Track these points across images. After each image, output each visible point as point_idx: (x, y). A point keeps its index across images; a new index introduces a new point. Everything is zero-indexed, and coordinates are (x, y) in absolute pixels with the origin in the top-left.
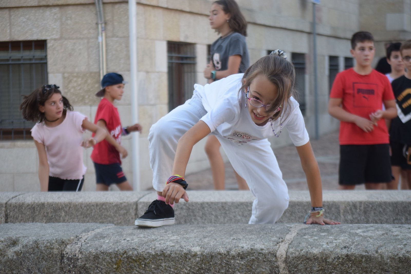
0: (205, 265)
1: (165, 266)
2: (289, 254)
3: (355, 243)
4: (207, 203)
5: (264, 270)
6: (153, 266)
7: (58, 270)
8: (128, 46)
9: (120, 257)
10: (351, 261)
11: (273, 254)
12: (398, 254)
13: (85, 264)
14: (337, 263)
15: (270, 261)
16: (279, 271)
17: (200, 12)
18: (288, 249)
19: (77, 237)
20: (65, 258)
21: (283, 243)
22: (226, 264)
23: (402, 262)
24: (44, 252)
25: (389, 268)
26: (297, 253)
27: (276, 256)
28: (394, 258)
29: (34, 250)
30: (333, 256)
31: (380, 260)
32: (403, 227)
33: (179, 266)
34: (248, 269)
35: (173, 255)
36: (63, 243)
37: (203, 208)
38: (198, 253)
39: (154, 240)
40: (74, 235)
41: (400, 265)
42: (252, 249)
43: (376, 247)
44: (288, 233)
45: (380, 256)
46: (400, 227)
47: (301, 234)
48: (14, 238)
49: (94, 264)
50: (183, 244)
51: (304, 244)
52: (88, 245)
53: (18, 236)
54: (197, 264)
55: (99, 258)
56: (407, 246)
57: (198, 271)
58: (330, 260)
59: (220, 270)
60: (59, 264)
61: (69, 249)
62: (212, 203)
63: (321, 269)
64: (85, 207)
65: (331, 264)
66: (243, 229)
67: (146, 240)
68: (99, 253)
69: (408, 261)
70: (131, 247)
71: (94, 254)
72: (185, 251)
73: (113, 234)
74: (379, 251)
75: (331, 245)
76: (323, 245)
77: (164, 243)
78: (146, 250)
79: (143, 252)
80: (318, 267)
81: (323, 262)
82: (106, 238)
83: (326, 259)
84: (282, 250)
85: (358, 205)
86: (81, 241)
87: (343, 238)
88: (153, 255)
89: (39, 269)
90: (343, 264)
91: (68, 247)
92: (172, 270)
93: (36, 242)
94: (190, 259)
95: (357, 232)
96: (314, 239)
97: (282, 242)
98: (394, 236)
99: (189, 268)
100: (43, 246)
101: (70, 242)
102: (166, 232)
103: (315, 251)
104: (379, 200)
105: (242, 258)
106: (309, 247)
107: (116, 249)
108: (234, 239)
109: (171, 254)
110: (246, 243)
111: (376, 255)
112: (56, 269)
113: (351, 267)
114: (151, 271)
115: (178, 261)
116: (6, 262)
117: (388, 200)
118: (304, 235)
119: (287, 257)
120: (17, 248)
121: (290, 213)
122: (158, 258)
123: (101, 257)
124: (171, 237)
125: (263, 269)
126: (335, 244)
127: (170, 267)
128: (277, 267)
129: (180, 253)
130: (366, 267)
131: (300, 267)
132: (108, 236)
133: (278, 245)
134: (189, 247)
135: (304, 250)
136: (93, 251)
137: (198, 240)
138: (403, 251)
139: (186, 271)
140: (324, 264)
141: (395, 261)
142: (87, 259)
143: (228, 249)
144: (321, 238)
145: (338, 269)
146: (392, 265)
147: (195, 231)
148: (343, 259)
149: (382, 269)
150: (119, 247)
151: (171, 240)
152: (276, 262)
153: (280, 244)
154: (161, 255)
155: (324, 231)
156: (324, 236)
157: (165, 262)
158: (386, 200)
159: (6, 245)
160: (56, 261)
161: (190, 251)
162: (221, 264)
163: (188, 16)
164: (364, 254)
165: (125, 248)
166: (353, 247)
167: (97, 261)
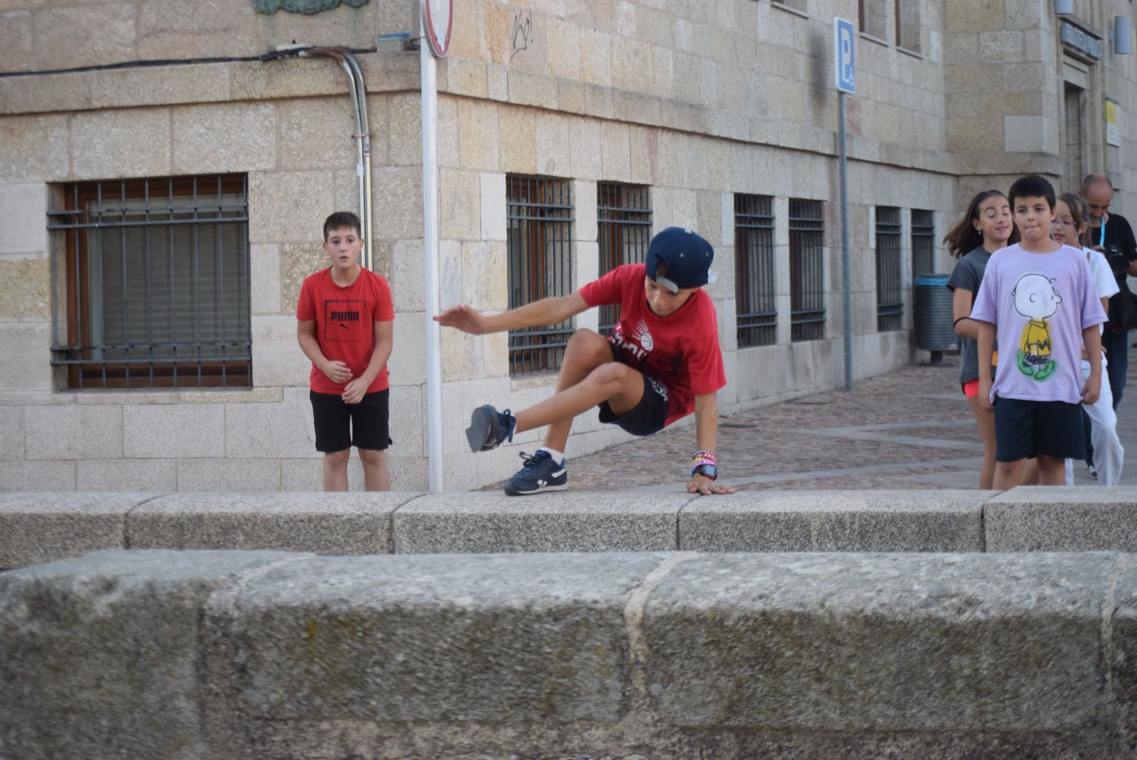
0: (482, 632)
1: (404, 634)
2: (648, 611)
3: (782, 589)
4: (537, 517)
5: (599, 644)
6: (379, 635)
7: (194, 643)
8: (418, 186)
9: (314, 616)
10: (770, 624)
11: (617, 611)
12: (862, 611)
13: (246, 631)
14: (743, 629)
15: (612, 626)
16: (628, 645)
17: (582, 112)
18: (647, 602)
19: (232, 575)
20: (207, 618)
21: (639, 589)
22: (525, 631)
23: (871, 625)
24: (166, 605)
25: (845, 638)
26: (665, 609)
27: (622, 615)
28: (854, 618)
29: (146, 601)
30: (735, 615)
31: (827, 621)
32: (884, 557)
33: (432, 635)
34: (567, 641)
35: (419, 613)
36: (203, 588)
37: (529, 527)
38: (470, 609)
39: (383, 583)
40: (228, 572)
41: (867, 631)
42: (576, 602)
43: (821, 595)
44: (651, 570)
45: (827, 615)
46: (878, 557)
47: (678, 572)
48: (109, 577)
49: (263, 630)
50: (440, 591)
51: (680, 592)
52: (253, 592)
53: (116, 573)
54: (467, 630)
55: (274, 618)
56: (884, 593)
57: (468, 644)
58: (729, 623)
59: (511, 643)
60: (194, 628)
61: (214, 600)
62: (547, 516)
63: (712, 642)
64: (286, 522)
65: (731, 630)
66: (564, 562)
67: (366, 582)
68: (273, 608)
69: (881, 623)
70: (337, 598)
71: (264, 610)
72: (443, 605)
73: (305, 571)
74: (827, 604)
75: (733, 593)
76: (717, 593)
77: (403, 590)
78: (366, 602)
79: (360, 606)
80: (707, 638)
81: (716, 626)
82: (289, 580)
83: (722, 620)
84: (635, 604)
85: (847, 519)
86: (238, 585)
87: (759, 579)
88: (379, 614)
89: (156, 640)
90: (754, 631)
91: (214, 595)
92: (417, 642)
93: (150, 585)
94: (452, 621)
95: (791, 567)
96: (703, 582)
97: (638, 586)
98: (861, 574)
99: (450, 640)
100: (163, 593)
101: (217, 585)
102: (409, 568)
103: (702, 605)
104: (891, 510)
105: (556, 620)
106: (690, 596)
107: (307, 601)
108: (542, 582)
109: (415, 610)
110: (565, 589)
111: (821, 612)
112: (190, 639)
113: (772, 636)
114: (376, 645)
115: (428, 624)
116: (92, 625)
117: (909, 511)
118: (685, 574)
119: (645, 617)
120: (114, 597)
121: (709, 536)
122: (389, 618)
123: (276, 616)
124: (418, 577)
125: (597, 640)
126: (741, 591)
127: (412, 637)
128: (626, 637)
129: (431, 611)
130: (801, 637)
131: (671, 636)
132: (294, 575)
133: (628, 594)
134: (451, 598)
135: (678, 604)
136: (260, 602)
137: (469, 584)
138: (874, 604)
139: (445, 646)
140: (718, 630)
141: (857, 624)
142: (250, 620)
143: (527, 602)
144: (717, 578)
145: (745, 640)
146: (851, 631)
147: (469, 565)
148: (756, 620)
149: (832, 640)
150: (314, 597)
151: (418, 584)
152: (623, 626)
153: (633, 591)
154: (394, 613)
155: (727, 565)
156: (724, 574)
157: (404, 628)
158: (905, 510)
159: (93, 591)
160: (188, 623)
161: (452, 605)
162: (513, 632)
163: (557, 118)
164: (797, 610)
165: (325, 599)
166: (775, 596)
167: (269, 624)
